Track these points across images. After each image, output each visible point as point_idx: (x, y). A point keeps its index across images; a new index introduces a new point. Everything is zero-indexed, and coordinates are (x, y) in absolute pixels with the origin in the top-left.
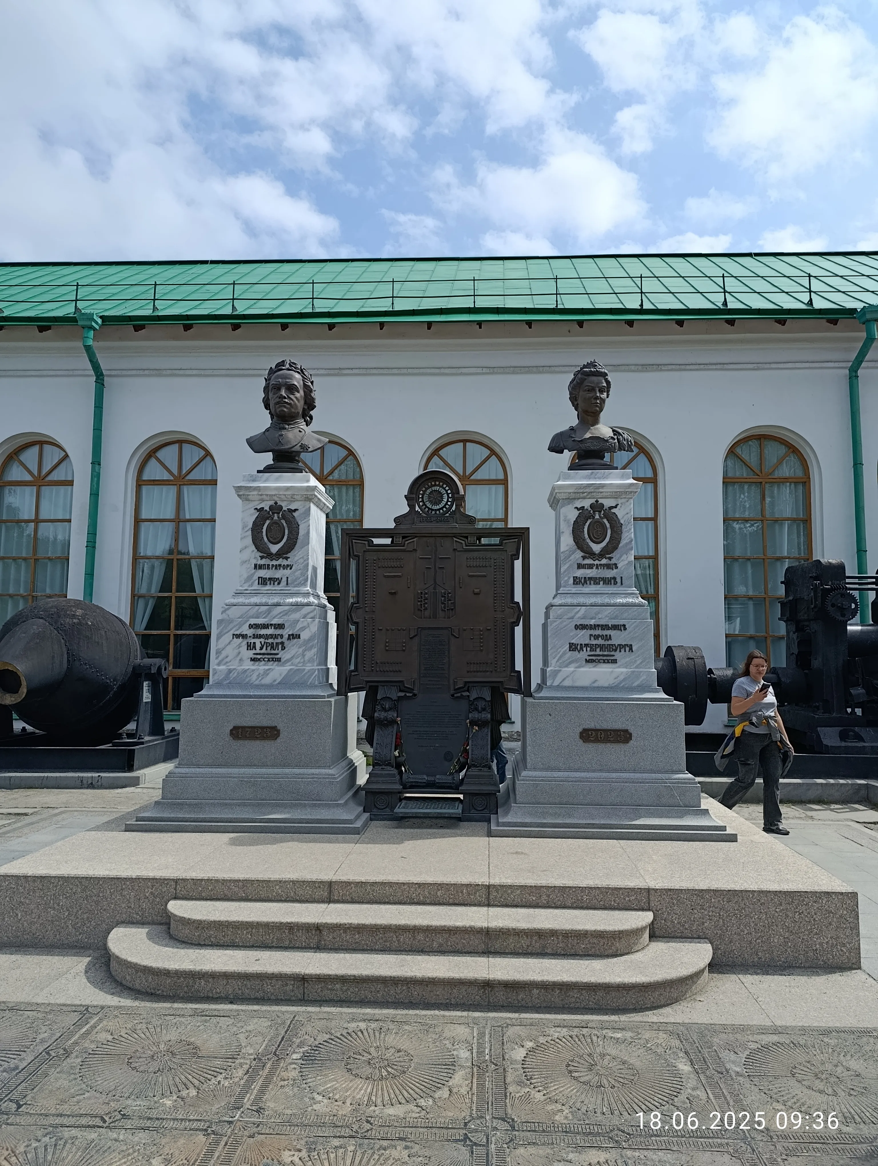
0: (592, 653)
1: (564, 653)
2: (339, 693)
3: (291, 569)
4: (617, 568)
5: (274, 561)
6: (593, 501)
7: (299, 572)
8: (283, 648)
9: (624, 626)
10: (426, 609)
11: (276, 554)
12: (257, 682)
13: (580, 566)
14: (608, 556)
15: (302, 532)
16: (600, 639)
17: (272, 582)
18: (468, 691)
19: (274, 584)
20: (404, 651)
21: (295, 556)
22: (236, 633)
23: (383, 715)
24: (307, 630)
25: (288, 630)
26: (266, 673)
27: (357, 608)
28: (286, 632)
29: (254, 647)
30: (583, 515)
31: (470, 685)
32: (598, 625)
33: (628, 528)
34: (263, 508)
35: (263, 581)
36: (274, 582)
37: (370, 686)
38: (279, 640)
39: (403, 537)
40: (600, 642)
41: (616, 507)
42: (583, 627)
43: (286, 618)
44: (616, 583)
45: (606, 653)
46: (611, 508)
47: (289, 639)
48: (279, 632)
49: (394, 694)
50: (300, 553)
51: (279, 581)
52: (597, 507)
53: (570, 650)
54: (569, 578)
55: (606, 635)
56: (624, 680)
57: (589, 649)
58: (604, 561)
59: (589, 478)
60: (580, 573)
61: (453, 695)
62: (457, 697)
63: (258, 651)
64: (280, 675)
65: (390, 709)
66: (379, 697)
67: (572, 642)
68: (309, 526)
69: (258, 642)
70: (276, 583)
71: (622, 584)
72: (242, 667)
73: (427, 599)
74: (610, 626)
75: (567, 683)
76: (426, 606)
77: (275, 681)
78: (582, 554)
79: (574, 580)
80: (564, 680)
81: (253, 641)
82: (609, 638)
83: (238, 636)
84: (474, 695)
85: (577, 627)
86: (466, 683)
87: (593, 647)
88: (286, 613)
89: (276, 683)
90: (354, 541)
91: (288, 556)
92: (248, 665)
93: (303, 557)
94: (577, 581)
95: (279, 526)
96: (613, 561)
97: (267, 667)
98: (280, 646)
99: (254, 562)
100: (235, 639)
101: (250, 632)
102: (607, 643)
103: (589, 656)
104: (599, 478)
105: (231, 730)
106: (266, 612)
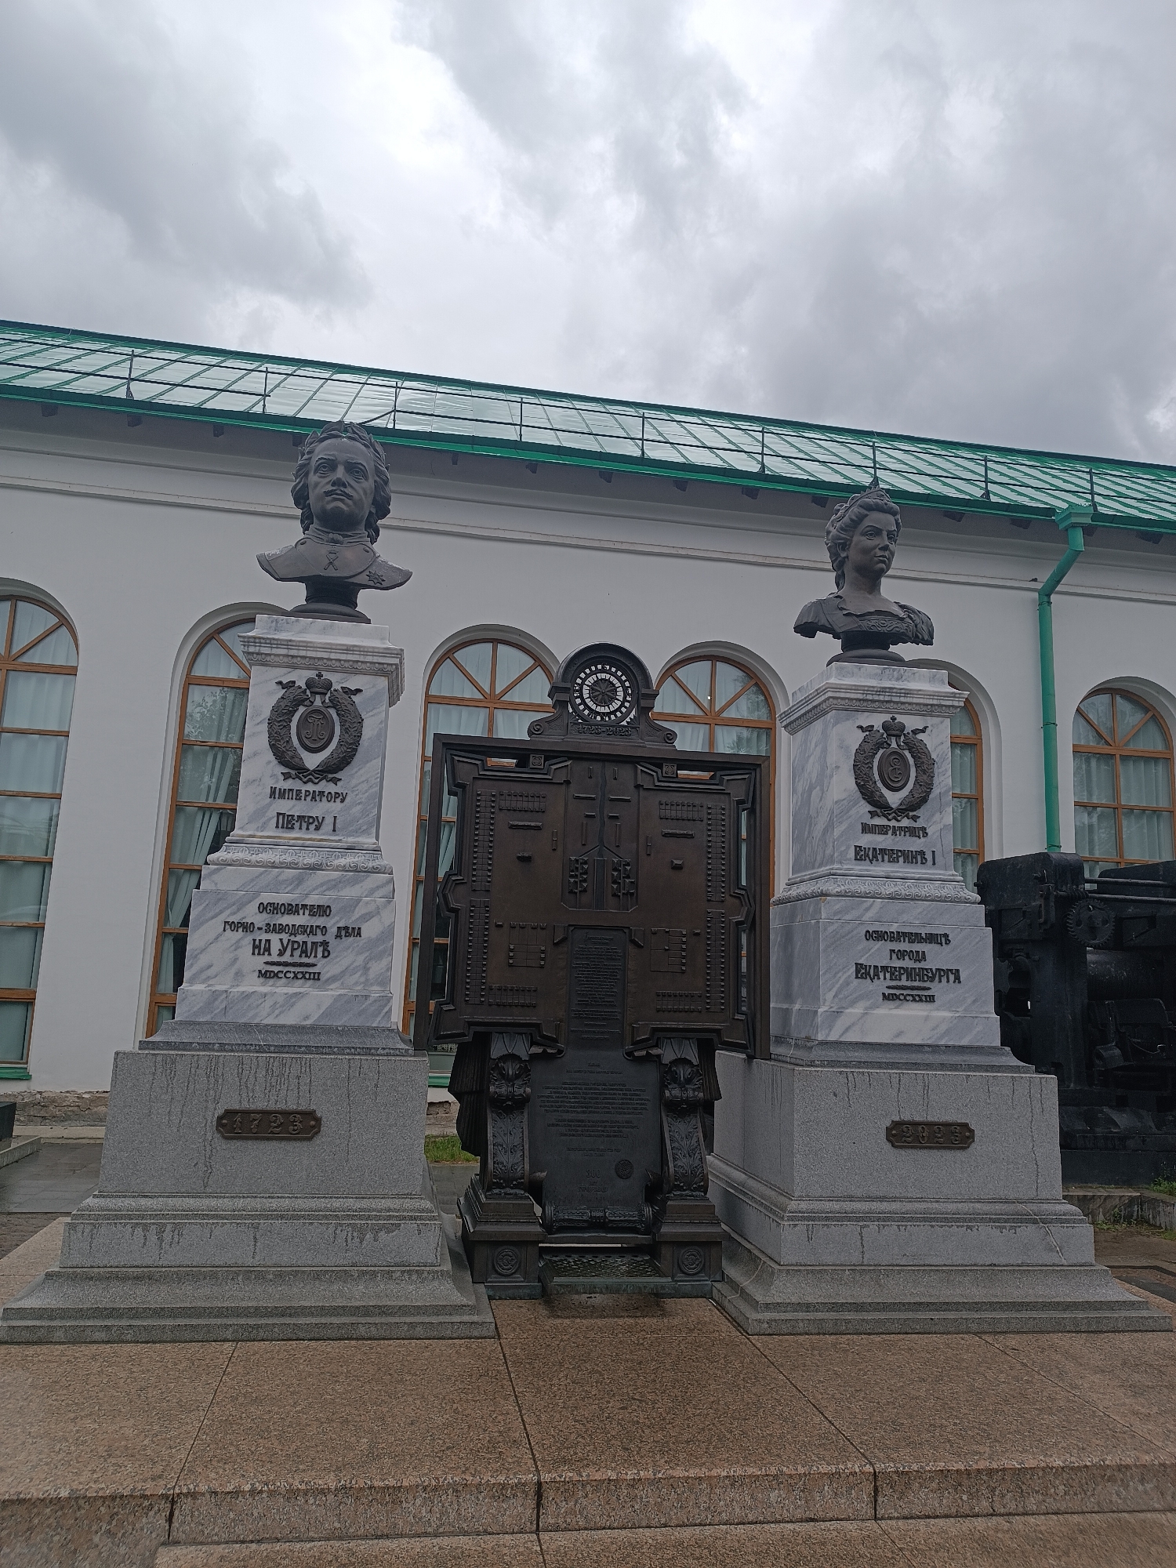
0: (894, 983)
1: (847, 983)
3: (342, 801)
4: (926, 834)
5: (310, 784)
6: (887, 718)
7: (359, 807)
8: (327, 954)
9: (946, 936)
10: (585, 891)
11: (314, 771)
12: (269, 1021)
13: (866, 829)
14: (911, 814)
15: (369, 732)
16: (907, 958)
17: (304, 825)
18: (659, 1046)
19: (308, 829)
20: (542, 967)
22: (231, 920)
23: (505, 1089)
24: (375, 920)
25: (337, 918)
26: (291, 1000)
27: (458, 883)
28: (332, 923)
29: (268, 950)
30: (872, 740)
31: (662, 1035)
32: (904, 934)
33: (943, 769)
34: (294, 682)
35: (287, 822)
36: (309, 824)
37: (471, 1034)
38: (319, 938)
39: (544, 758)
40: (907, 963)
41: (923, 731)
42: (879, 936)
43: (333, 894)
44: (924, 861)
45: (916, 984)
46: (915, 732)
47: (338, 936)
48: (319, 921)
49: (524, 1049)
50: (361, 772)
51: (316, 823)
52: (893, 729)
53: (857, 977)
54: (848, 848)
55: (917, 952)
56: (947, 1032)
57: (888, 975)
58: (905, 822)
59: (880, 677)
60: (867, 841)
61: (630, 1054)
62: (638, 1058)
63: (275, 958)
64: (319, 1006)
65: (518, 1078)
66: (493, 1055)
67: (860, 962)
68: (382, 722)
69: (275, 939)
70: (312, 827)
71: (934, 864)
72: (241, 989)
73: (586, 873)
74: (923, 935)
75: (852, 1037)
76: (584, 885)
77: (307, 1018)
79: (857, 853)
80: (847, 1030)
81: (264, 937)
82: (920, 957)
83: (235, 926)
84: (668, 1054)
85: (869, 935)
86: (655, 1030)
87: (895, 972)
88: (335, 885)
89: (308, 1022)
90: (456, 758)
91: (338, 775)
92: (253, 985)
93: (367, 781)
94: (861, 854)
95: (324, 719)
96: (919, 824)
97: (291, 990)
98: (320, 949)
99: (270, 783)
100: (228, 930)
101: (260, 920)
102: (918, 965)
103: (888, 987)
104: (898, 680)
105: (220, 1118)
106: (293, 882)
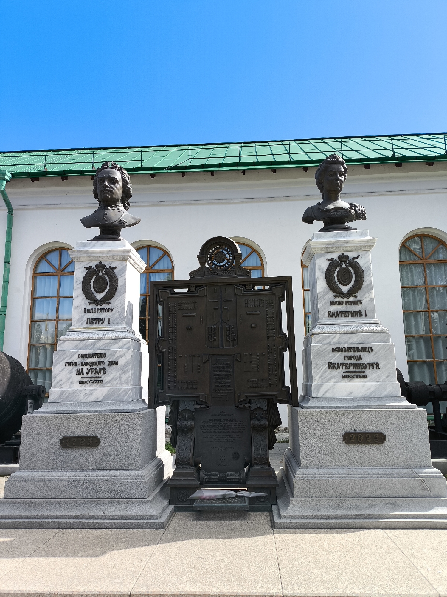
0: (347, 370)
1: (325, 372)
2: (149, 408)
3: (112, 311)
4: (361, 303)
5: (99, 306)
6: (340, 254)
7: (118, 314)
8: (105, 373)
9: (371, 348)
10: (215, 340)
11: (100, 301)
12: (84, 400)
13: (333, 303)
14: (354, 295)
15: (120, 283)
16: (352, 359)
17: (98, 322)
18: (249, 403)
19: (99, 323)
20: (199, 372)
21: (115, 302)
22: (68, 362)
23: (184, 423)
24: (123, 358)
25: (108, 358)
27: (163, 341)
28: (106, 360)
29: (82, 373)
30: (333, 265)
31: (250, 398)
32: (351, 348)
33: (368, 274)
34: (91, 267)
35: (91, 321)
36: (99, 321)
37: (174, 402)
38: (102, 367)
39: (197, 287)
40: (353, 361)
41: (358, 257)
42: (339, 350)
43: (107, 349)
44: (361, 315)
45: (358, 370)
46: (354, 258)
47: (109, 365)
48: (101, 360)
49: (192, 407)
50: (118, 299)
51: (102, 321)
52: (343, 258)
53: (329, 369)
54: (325, 312)
55: (358, 356)
56: (374, 391)
57: (344, 367)
58: (351, 299)
59: (335, 236)
60: (334, 308)
61: (237, 407)
62: (240, 408)
63: (85, 375)
64: (102, 394)
65: (189, 419)
66: (180, 409)
67: (331, 362)
68: (126, 279)
69: (85, 368)
70: (100, 323)
71: (366, 316)
72: (73, 389)
73: (215, 333)
74: (360, 348)
75: (328, 395)
76: (215, 337)
77: (98, 399)
78: (334, 294)
79: (329, 314)
80: (326, 392)
81: (81, 367)
82: (360, 358)
83: (70, 364)
84: (253, 406)
85: (334, 350)
86: (248, 396)
87: (347, 366)
88: (108, 345)
89: (98, 400)
90: (159, 290)
91: (110, 301)
92: (77, 387)
93: (121, 303)
94: (331, 315)
95: (103, 279)
96: (358, 298)
97: (91, 388)
98: (102, 371)
99: (84, 307)
100: (67, 366)
101: (79, 361)
102: (358, 362)
103: (344, 372)
104: (344, 237)
105: (61, 440)
106: (92, 345)
